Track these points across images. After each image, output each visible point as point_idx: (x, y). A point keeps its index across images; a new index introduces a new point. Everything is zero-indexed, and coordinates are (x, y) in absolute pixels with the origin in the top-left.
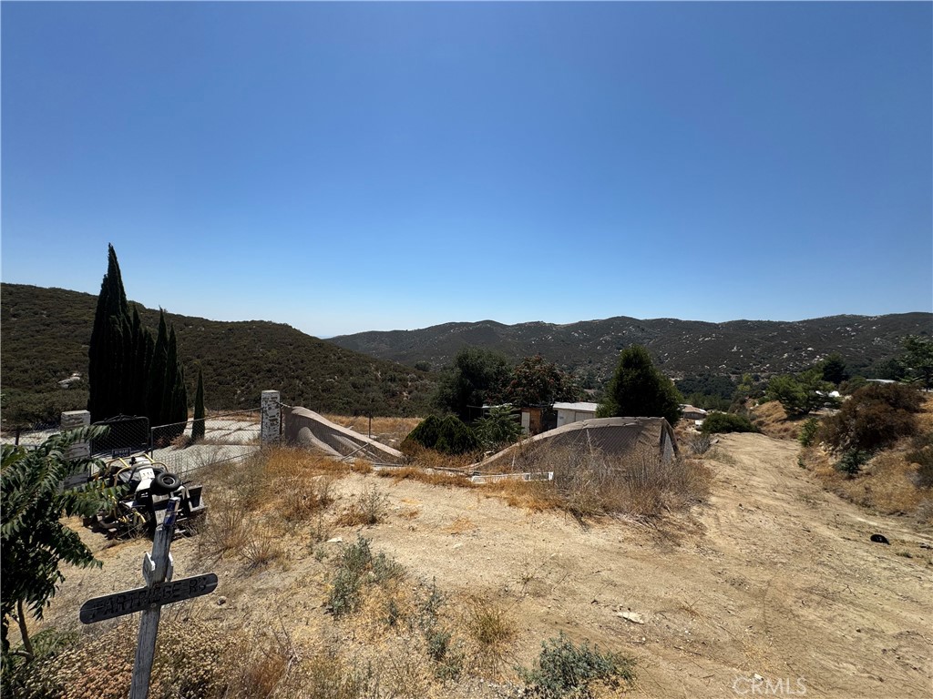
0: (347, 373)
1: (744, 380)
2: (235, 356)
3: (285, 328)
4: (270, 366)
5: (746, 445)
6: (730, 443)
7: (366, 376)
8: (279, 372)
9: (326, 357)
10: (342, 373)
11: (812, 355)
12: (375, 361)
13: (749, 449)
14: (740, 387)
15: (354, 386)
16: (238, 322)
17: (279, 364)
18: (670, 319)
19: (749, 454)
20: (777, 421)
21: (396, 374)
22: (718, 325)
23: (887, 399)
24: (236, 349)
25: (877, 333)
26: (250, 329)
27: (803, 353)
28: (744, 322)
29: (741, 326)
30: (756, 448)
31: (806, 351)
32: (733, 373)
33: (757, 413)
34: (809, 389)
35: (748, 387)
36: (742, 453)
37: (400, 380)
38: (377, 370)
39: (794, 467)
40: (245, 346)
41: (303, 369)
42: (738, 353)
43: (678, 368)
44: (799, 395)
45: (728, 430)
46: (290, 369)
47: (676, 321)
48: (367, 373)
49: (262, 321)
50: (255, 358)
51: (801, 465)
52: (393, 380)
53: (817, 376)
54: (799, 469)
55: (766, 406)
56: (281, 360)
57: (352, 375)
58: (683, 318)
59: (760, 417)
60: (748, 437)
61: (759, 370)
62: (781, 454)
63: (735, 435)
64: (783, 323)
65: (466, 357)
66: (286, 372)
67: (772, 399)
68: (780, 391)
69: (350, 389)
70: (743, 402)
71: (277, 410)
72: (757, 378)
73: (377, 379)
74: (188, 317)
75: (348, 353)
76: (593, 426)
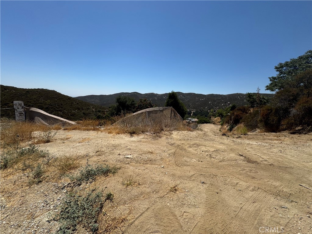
0: (81, 109)
1: (211, 111)
2: (30, 102)
3: (54, 92)
4: (47, 106)
5: (207, 126)
6: (203, 126)
7: (89, 110)
8: (51, 109)
9: (72, 103)
10: (79, 109)
11: (229, 104)
12: (92, 105)
13: (208, 127)
14: (210, 113)
15: (84, 113)
16: (32, 89)
17: (51, 105)
18: (192, 93)
19: (207, 129)
20: (218, 122)
21: (100, 109)
22: (206, 95)
23: (242, 110)
24: (31, 99)
25: (245, 98)
26: (37, 92)
27: (227, 104)
28: (213, 94)
29: (212, 95)
30: (209, 127)
31: (228, 103)
32: (209, 110)
33: (213, 120)
34: (227, 113)
35: (212, 113)
36: (206, 128)
37: (102, 112)
38: (93, 108)
39: (218, 131)
40: (35, 98)
41: (62, 108)
42: (210, 104)
43: (194, 108)
44: (224, 115)
45: (203, 123)
46: (56, 107)
47: (194, 94)
48: (89, 109)
49: (43, 89)
50: (40, 103)
51: (220, 131)
52: (99, 111)
53: (229, 109)
54: (219, 132)
55: (216, 118)
56: (52, 104)
57: (83, 110)
58: (196, 93)
59: (214, 121)
60: (208, 124)
61: (215, 109)
62: (216, 128)
63: (205, 124)
64: (223, 95)
65: (120, 99)
66: (54, 109)
67: (218, 117)
68: (220, 114)
69: (82, 115)
70: (210, 117)
71: (22, 110)
72: (215, 111)
73: (93, 111)
74: (6, 86)
75: (81, 102)
76: (149, 111)
